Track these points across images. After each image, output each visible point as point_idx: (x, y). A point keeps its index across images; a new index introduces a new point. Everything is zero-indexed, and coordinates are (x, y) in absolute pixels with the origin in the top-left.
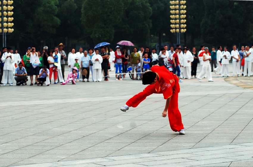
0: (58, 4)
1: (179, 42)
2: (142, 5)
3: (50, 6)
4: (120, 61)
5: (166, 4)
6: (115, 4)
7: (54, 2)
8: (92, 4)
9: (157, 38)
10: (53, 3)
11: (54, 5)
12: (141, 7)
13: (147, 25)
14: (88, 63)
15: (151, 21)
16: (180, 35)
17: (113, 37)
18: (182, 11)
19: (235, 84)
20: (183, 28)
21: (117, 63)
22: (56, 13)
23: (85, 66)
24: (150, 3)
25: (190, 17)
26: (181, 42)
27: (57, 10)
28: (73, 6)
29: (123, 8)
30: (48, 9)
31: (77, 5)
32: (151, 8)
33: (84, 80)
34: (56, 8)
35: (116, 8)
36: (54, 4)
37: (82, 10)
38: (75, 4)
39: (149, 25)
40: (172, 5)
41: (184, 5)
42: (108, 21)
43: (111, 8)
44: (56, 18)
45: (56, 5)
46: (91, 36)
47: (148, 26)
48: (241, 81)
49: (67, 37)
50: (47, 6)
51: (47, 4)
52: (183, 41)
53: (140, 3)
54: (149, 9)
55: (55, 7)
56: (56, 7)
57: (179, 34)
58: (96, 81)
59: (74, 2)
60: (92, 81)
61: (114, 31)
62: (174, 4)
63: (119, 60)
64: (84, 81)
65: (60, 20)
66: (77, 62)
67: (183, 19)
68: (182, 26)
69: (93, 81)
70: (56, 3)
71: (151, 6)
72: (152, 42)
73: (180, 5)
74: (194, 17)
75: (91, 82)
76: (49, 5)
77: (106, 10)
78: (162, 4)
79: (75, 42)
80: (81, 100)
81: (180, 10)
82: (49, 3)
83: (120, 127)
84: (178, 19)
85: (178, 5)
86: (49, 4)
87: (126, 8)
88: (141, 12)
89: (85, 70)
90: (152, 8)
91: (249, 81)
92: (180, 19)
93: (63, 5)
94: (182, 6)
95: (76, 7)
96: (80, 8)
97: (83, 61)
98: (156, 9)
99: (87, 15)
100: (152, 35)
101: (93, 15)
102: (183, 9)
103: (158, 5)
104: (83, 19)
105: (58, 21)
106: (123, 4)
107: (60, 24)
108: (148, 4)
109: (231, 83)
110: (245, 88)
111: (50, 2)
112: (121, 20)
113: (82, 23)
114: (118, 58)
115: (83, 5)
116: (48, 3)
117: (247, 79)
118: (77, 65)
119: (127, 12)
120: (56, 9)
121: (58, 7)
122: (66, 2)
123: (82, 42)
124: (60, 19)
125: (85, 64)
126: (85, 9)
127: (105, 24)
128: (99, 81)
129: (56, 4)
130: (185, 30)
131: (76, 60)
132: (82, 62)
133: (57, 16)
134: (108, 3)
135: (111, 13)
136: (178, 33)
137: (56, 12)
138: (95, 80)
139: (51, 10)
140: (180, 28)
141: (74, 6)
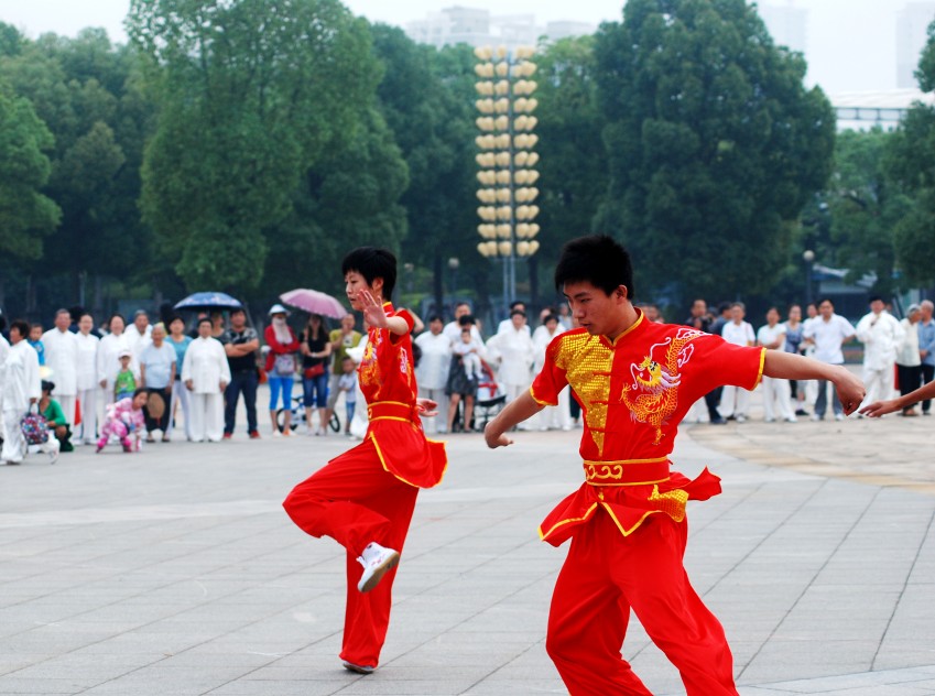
0: (53, 147)
1: (513, 291)
2: (371, 153)
3: (22, 154)
4: (289, 364)
5: (459, 147)
6: (267, 147)
7: (37, 140)
8: (181, 146)
9: (426, 274)
10: (32, 143)
11: (37, 151)
12: (368, 158)
13: (389, 225)
14: (169, 370)
15: (404, 210)
16: (516, 263)
17: (261, 272)
18: (523, 175)
19: (731, 451)
20: (528, 239)
21: (278, 373)
22: (45, 181)
23: (155, 383)
24: (401, 145)
25: (550, 196)
26: (518, 292)
27: (48, 169)
28: (109, 155)
29: (298, 164)
30: (16, 165)
31: (123, 151)
32: (403, 163)
33: (150, 435)
34: (44, 161)
35: (271, 161)
36: (38, 146)
37: (145, 172)
38: (117, 149)
39: (396, 227)
40: (485, 151)
41: (529, 151)
42: (241, 212)
43: (254, 162)
44: (43, 200)
45: (44, 151)
46: (179, 269)
47: (392, 231)
48: (751, 441)
49: (86, 274)
50: (11, 154)
51: (10, 147)
52: (526, 286)
53: (364, 144)
54: (398, 166)
55: (39, 159)
56: (45, 157)
57: (513, 260)
58: (202, 441)
59: (112, 140)
60: (185, 438)
61: (263, 249)
62: (492, 146)
63: (286, 362)
64: (150, 441)
65: (59, 209)
66: (125, 366)
67: (528, 204)
68: (523, 229)
69: (189, 440)
70: (44, 143)
71: (405, 156)
72: (405, 292)
73: (514, 151)
74: (568, 199)
75: (180, 442)
76: (16, 149)
77: (236, 169)
78: (446, 149)
79: (117, 288)
80: (148, 513)
81: (514, 168)
82: (20, 142)
83: (305, 617)
84: (507, 204)
85: (507, 150)
86: (20, 146)
87: (310, 164)
88: (367, 176)
89: (155, 396)
90: (409, 164)
91: (781, 439)
92: (515, 204)
93: (69, 152)
94: (523, 155)
95: (122, 159)
96: (135, 161)
97: (149, 362)
98: (425, 164)
99: (162, 189)
100: (407, 265)
101: (184, 189)
102: (525, 167)
103: (431, 150)
104: (148, 203)
105: (52, 210)
106: (299, 149)
107: (58, 222)
108: (395, 149)
109: (715, 448)
110: (769, 466)
111: (21, 138)
112: (290, 208)
113: (143, 220)
114: (279, 354)
115: (148, 152)
116: (13, 142)
117: (772, 432)
118: (129, 379)
119: (314, 179)
120: (43, 166)
121: (52, 160)
122: (83, 138)
123: (144, 290)
124: (58, 204)
125: (156, 375)
126: (155, 165)
127: (231, 224)
128: (210, 441)
129: (46, 147)
130: (535, 245)
131: (125, 359)
132: (143, 367)
133: (49, 192)
134: (243, 143)
135: (252, 180)
136: (509, 257)
137: (47, 177)
138: (196, 437)
139: (25, 168)
140: (516, 239)
141: (114, 154)
